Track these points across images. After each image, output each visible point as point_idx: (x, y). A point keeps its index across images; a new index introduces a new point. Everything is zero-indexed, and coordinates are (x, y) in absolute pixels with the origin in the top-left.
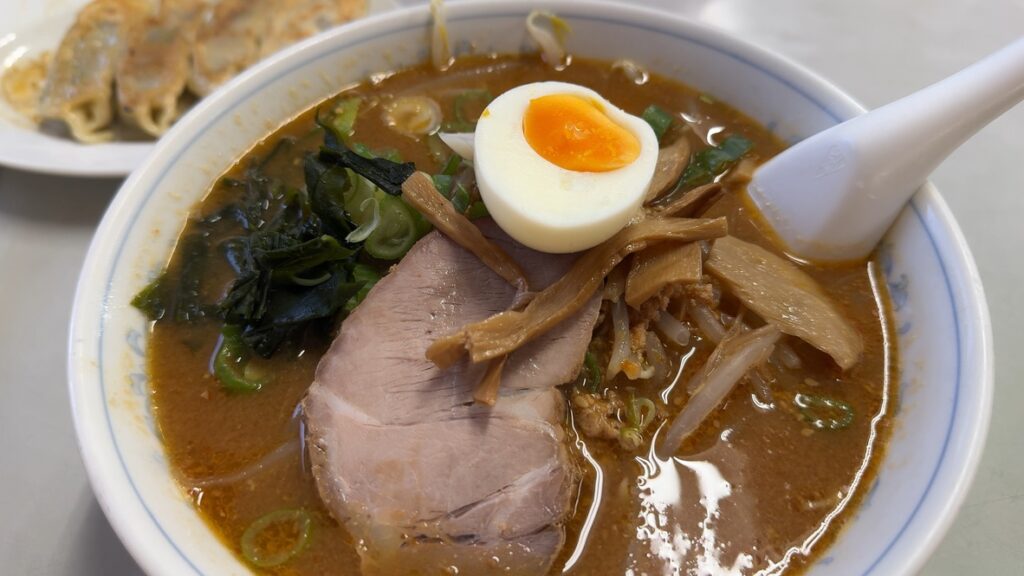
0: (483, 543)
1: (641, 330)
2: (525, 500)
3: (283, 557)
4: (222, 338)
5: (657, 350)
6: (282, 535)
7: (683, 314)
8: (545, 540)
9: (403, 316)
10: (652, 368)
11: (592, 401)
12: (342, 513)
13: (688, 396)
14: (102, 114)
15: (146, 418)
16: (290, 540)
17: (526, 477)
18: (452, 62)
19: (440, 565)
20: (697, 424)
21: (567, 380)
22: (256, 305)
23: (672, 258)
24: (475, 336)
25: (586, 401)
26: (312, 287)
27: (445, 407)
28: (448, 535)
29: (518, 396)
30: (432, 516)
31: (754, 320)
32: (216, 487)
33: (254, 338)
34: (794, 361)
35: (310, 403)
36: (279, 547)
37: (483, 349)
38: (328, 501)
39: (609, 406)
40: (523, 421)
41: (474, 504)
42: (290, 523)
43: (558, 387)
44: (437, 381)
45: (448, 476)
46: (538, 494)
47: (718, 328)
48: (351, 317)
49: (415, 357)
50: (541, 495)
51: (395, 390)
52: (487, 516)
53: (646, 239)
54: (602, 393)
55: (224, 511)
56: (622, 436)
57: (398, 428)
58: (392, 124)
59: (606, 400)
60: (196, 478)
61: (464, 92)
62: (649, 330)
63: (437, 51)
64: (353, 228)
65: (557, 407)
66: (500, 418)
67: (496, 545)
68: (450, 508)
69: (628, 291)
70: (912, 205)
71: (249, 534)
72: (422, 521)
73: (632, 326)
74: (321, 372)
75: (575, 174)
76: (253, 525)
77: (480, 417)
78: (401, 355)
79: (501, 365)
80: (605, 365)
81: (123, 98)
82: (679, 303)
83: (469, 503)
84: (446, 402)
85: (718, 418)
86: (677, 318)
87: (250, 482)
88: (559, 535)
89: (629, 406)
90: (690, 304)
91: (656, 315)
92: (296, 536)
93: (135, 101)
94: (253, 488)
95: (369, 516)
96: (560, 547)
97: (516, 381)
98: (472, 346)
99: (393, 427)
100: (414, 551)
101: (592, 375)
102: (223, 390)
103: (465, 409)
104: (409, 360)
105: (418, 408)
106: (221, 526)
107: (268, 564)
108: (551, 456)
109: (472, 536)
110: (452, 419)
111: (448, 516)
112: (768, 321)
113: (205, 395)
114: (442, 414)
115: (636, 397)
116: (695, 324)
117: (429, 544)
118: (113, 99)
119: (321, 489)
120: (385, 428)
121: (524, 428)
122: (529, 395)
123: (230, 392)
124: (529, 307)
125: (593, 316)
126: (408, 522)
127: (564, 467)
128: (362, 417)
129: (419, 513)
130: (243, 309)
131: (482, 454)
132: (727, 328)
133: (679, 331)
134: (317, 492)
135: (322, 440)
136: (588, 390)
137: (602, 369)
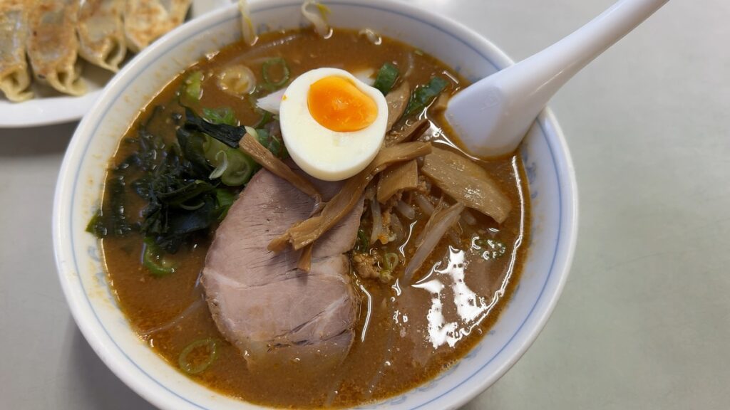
0: (311, 344)
1: (388, 214)
2: (332, 318)
3: (204, 366)
4: (145, 245)
5: (398, 224)
6: (201, 354)
7: (410, 201)
8: (344, 338)
9: (251, 223)
10: (395, 235)
11: (363, 258)
12: (233, 338)
13: (416, 248)
14: (24, 80)
15: (110, 299)
16: (207, 356)
17: (331, 306)
18: (257, 38)
19: (290, 359)
20: (421, 263)
21: (349, 249)
22: (163, 224)
23: (402, 171)
24: (294, 235)
25: (360, 258)
26: (194, 211)
27: (282, 273)
28: (292, 342)
29: (322, 262)
30: (283, 333)
31: (450, 200)
32: (159, 332)
33: (165, 244)
34: (472, 220)
35: (205, 279)
36: (201, 361)
37: (300, 242)
38: (224, 333)
39: (373, 259)
40: (327, 275)
41: (304, 324)
42: (204, 347)
43: (344, 254)
44: (276, 259)
45: (289, 311)
46: (338, 314)
47: (430, 207)
48: (220, 227)
49: (262, 246)
50: (340, 315)
51: (253, 266)
52: (312, 330)
53: (386, 163)
54: (369, 252)
55: (167, 346)
56: (382, 276)
57: (257, 287)
58: (224, 88)
59: (372, 256)
60: (147, 329)
61: (267, 60)
62: (391, 213)
63: (246, 33)
64: (213, 169)
65: (344, 265)
66: (313, 275)
67: (318, 344)
68: (292, 328)
69: (378, 193)
70: (538, 121)
71: (182, 356)
72: (278, 336)
73: (383, 211)
74: (208, 261)
75: (342, 134)
76: (184, 351)
77: (303, 276)
78: (253, 246)
79: (311, 248)
80: (370, 236)
81: (37, 69)
82: (407, 195)
83: (301, 323)
84: (282, 269)
85: (432, 258)
86: (407, 203)
87: (178, 327)
88: (351, 335)
89: (384, 258)
90: (414, 194)
91: (395, 203)
92: (209, 354)
93: (46, 71)
94: (180, 329)
95: (248, 338)
96: (353, 340)
97: (321, 253)
98: (293, 241)
99: (255, 288)
100: (275, 353)
101: (363, 243)
102: (151, 275)
103: (294, 272)
104: (258, 248)
105: (267, 275)
106: (166, 354)
107: (196, 371)
108: (343, 293)
109: (305, 341)
110: (287, 279)
111: (291, 332)
112: (457, 200)
113: (142, 280)
114: (281, 277)
115: (388, 252)
116: (417, 205)
117: (282, 348)
118: (29, 68)
119: (219, 327)
120: (249, 288)
121: (328, 279)
122: (329, 260)
123: (156, 276)
124: (324, 211)
125: (361, 209)
126: (270, 338)
127: (351, 298)
128: (236, 284)
129: (275, 333)
130: (156, 229)
131: (306, 296)
132: (435, 206)
133: (409, 211)
134: (217, 328)
135: (215, 300)
136: (361, 251)
137: (368, 238)
